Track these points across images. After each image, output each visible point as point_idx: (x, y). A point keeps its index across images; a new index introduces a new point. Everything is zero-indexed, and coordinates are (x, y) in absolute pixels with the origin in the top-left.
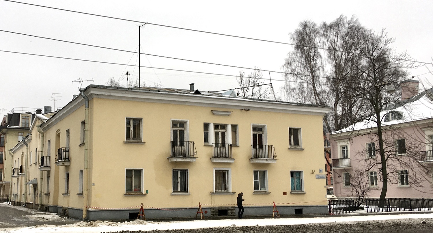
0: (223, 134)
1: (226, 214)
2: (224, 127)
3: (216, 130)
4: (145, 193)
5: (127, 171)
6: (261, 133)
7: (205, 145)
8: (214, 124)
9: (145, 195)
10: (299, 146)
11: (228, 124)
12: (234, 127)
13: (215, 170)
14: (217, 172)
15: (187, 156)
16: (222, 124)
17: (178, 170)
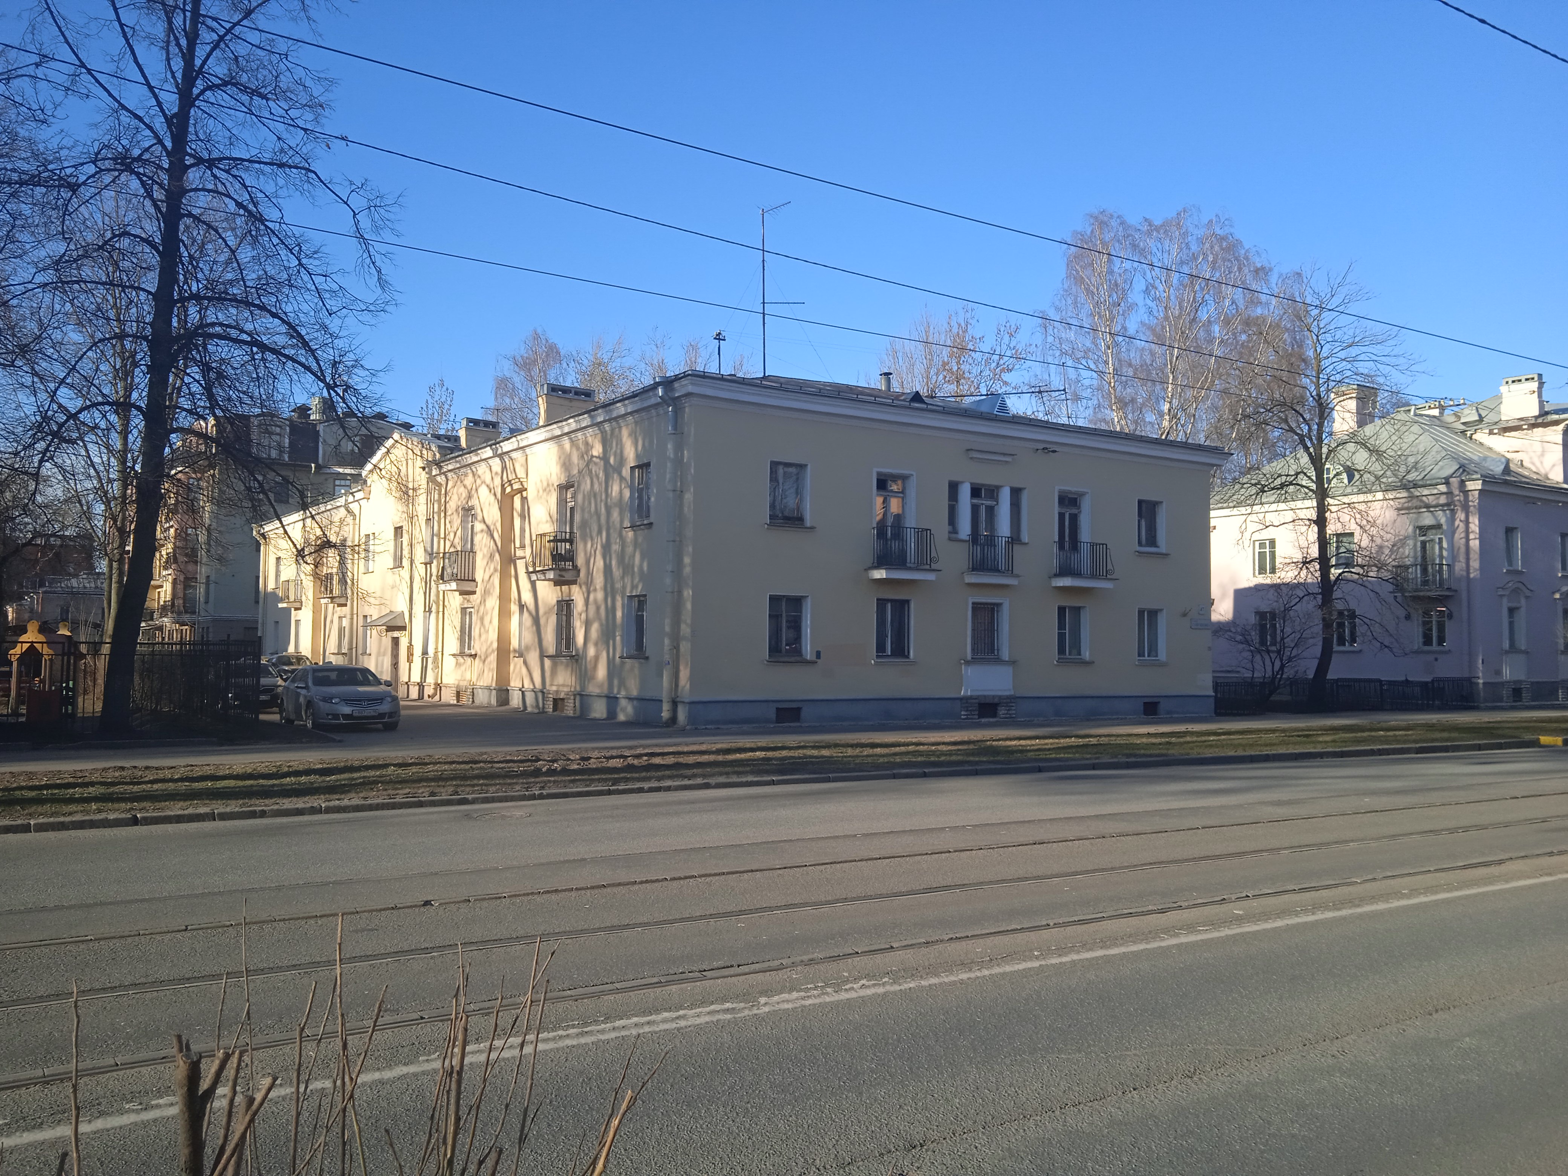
0: (991, 510)
1: (994, 715)
2: (993, 492)
3: (975, 501)
4: (814, 658)
5: (772, 598)
6: (1074, 511)
7: (950, 539)
8: (971, 484)
9: (813, 663)
10: (1157, 547)
11: (1002, 486)
12: (1016, 493)
13: (973, 603)
14: (977, 608)
15: (908, 565)
16: (989, 486)
17: (888, 600)
